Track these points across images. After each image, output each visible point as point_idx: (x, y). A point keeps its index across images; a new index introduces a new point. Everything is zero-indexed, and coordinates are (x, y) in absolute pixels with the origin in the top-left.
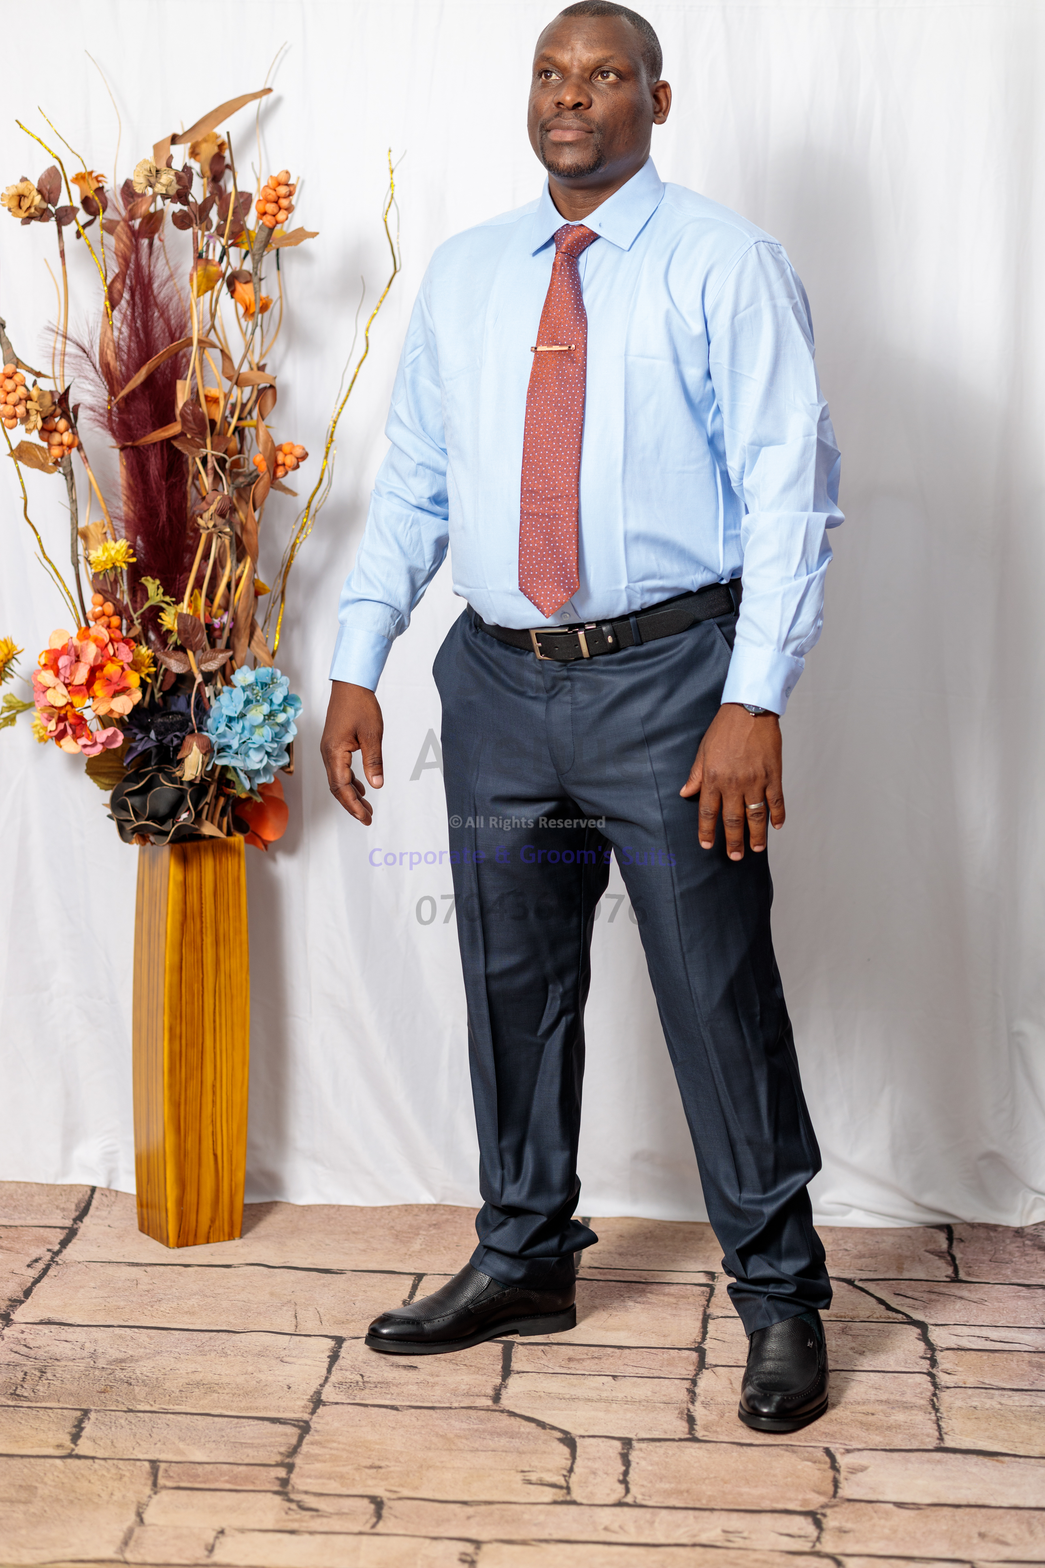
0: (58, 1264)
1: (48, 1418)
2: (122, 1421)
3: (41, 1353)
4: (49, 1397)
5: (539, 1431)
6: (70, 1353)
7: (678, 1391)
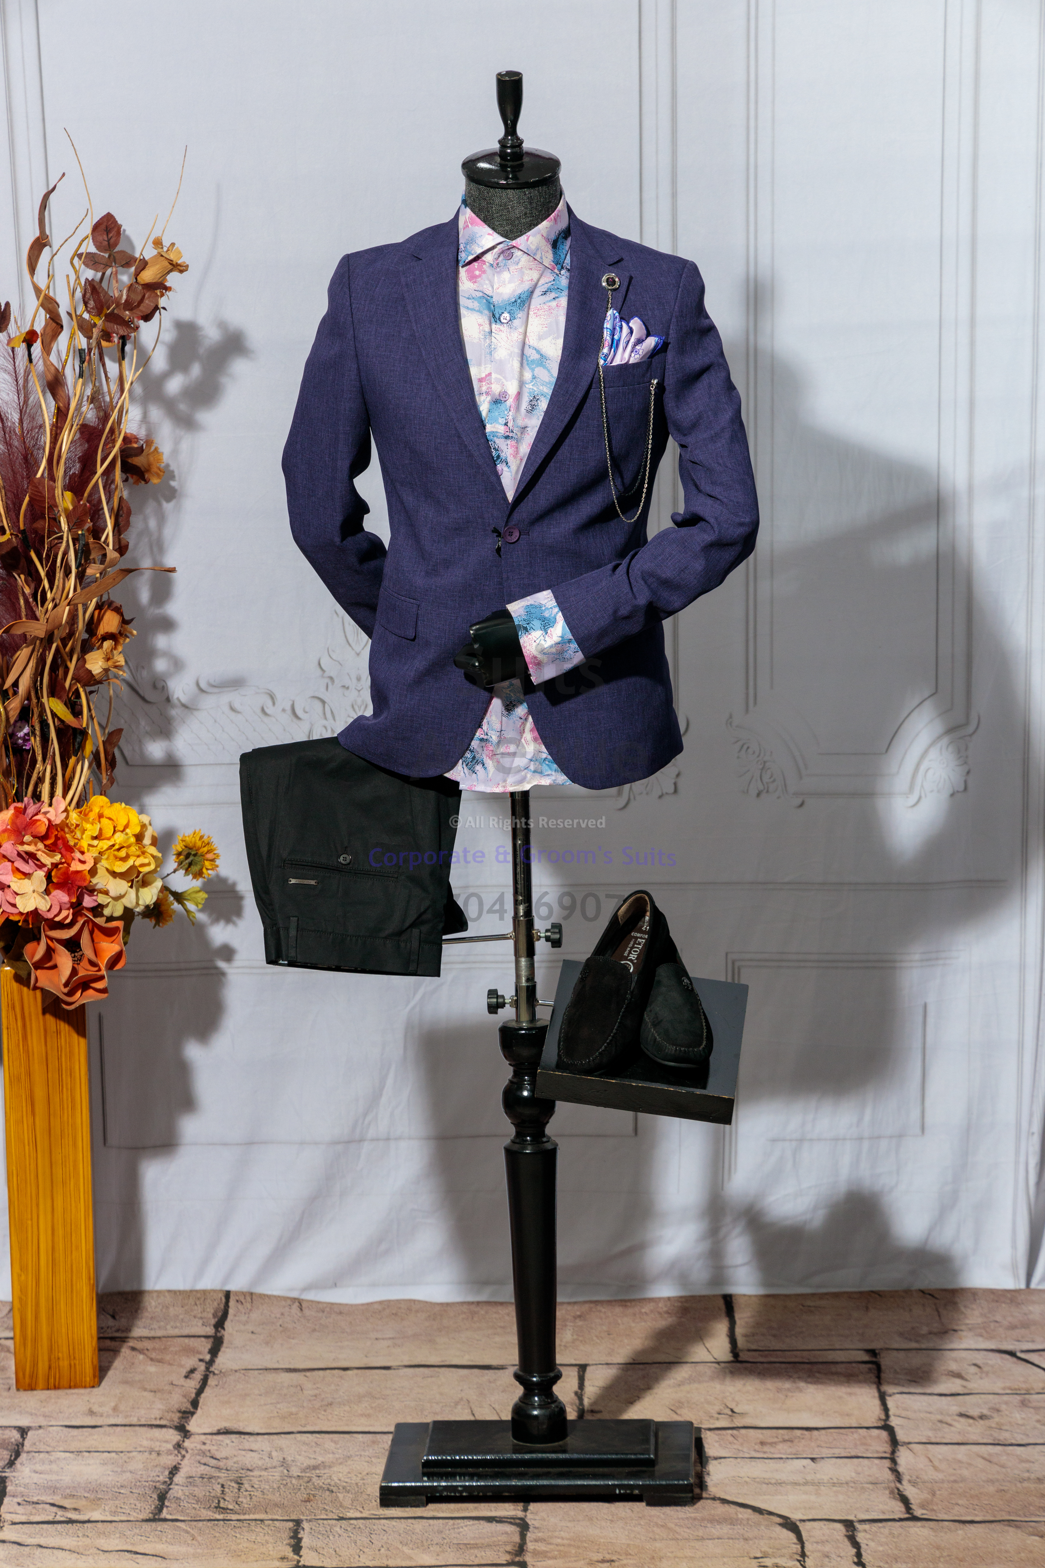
0: (214, 1374)
1: (261, 1530)
2: (338, 1529)
3: (230, 1463)
4: (255, 1509)
5: (756, 1517)
6: (260, 1463)
7: (881, 1471)
